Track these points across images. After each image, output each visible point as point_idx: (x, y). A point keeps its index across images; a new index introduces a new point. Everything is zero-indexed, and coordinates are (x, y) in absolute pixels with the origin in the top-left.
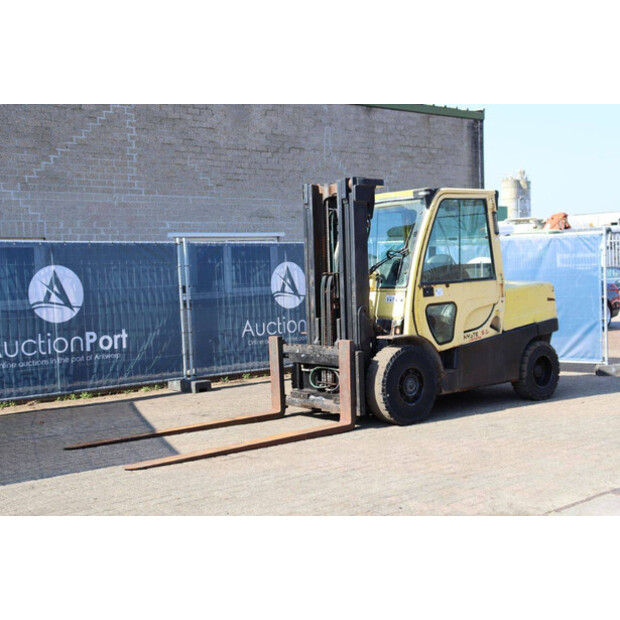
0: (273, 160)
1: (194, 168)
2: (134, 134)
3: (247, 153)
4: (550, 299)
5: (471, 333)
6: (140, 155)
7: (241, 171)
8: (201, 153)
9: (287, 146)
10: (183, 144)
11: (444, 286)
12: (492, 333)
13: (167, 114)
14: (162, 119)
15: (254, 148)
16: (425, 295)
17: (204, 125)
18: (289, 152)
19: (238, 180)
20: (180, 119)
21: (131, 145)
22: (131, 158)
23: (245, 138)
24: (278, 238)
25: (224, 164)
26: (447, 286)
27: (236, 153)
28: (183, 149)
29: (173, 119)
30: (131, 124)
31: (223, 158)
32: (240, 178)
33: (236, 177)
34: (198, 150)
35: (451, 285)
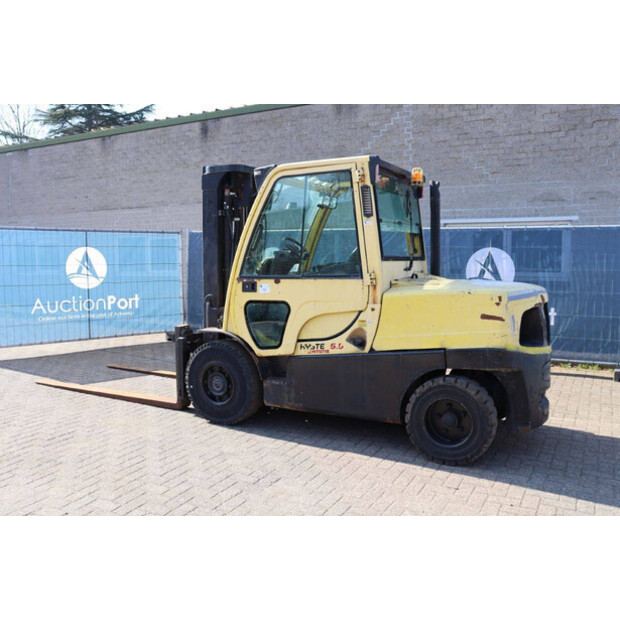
0: (567, 139)
1: (468, 160)
2: (411, 138)
3: (532, 137)
4: (484, 317)
5: (313, 344)
6: (415, 155)
7: (523, 155)
8: (477, 144)
9: (589, 121)
10: (458, 139)
11: (273, 281)
12: (350, 349)
13: (442, 115)
14: (438, 120)
15: (542, 130)
16: (244, 290)
17: (482, 117)
18: (592, 127)
19: (519, 165)
20: (456, 117)
21: (407, 147)
22: (407, 158)
23: (530, 122)
24: (570, 221)
25: (502, 152)
26: (277, 282)
27: (517, 138)
28: (458, 143)
29: (448, 119)
30: (408, 130)
31: (501, 145)
32: (522, 163)
33: (515, 163)
34: (474, 142)
35: (282, 280)
